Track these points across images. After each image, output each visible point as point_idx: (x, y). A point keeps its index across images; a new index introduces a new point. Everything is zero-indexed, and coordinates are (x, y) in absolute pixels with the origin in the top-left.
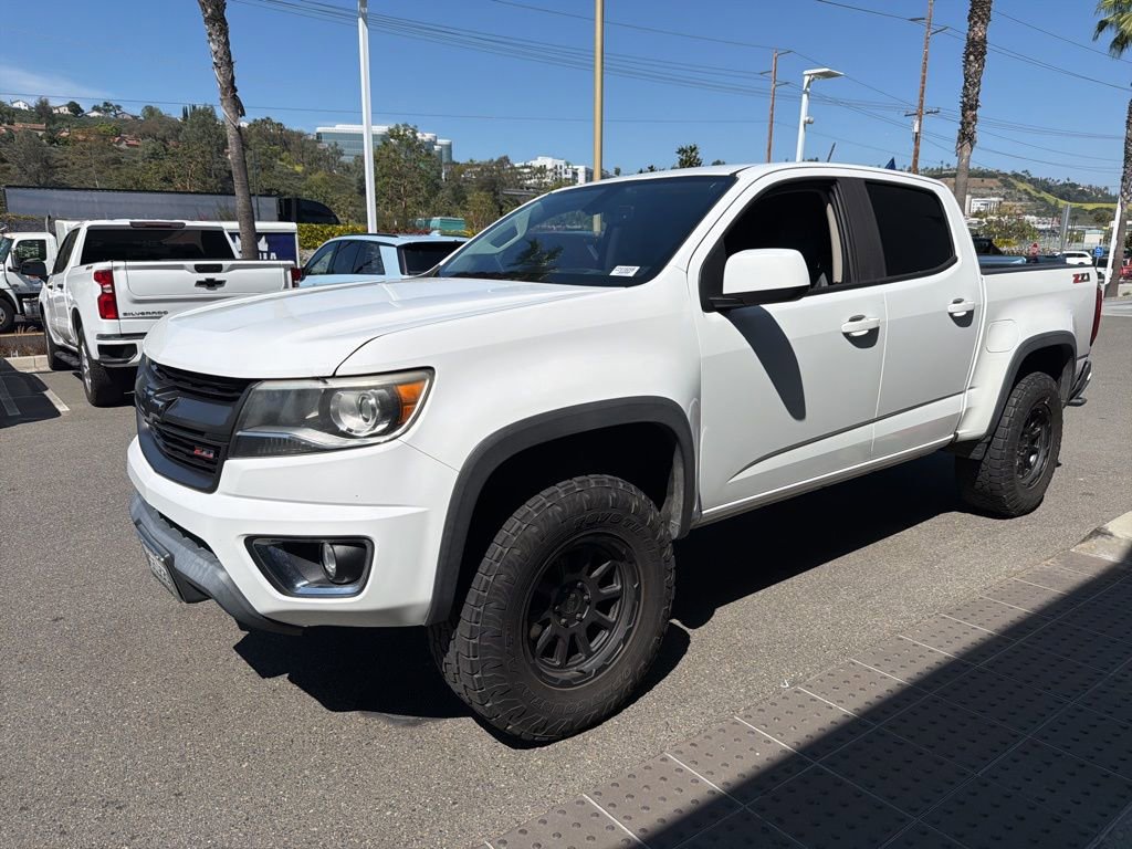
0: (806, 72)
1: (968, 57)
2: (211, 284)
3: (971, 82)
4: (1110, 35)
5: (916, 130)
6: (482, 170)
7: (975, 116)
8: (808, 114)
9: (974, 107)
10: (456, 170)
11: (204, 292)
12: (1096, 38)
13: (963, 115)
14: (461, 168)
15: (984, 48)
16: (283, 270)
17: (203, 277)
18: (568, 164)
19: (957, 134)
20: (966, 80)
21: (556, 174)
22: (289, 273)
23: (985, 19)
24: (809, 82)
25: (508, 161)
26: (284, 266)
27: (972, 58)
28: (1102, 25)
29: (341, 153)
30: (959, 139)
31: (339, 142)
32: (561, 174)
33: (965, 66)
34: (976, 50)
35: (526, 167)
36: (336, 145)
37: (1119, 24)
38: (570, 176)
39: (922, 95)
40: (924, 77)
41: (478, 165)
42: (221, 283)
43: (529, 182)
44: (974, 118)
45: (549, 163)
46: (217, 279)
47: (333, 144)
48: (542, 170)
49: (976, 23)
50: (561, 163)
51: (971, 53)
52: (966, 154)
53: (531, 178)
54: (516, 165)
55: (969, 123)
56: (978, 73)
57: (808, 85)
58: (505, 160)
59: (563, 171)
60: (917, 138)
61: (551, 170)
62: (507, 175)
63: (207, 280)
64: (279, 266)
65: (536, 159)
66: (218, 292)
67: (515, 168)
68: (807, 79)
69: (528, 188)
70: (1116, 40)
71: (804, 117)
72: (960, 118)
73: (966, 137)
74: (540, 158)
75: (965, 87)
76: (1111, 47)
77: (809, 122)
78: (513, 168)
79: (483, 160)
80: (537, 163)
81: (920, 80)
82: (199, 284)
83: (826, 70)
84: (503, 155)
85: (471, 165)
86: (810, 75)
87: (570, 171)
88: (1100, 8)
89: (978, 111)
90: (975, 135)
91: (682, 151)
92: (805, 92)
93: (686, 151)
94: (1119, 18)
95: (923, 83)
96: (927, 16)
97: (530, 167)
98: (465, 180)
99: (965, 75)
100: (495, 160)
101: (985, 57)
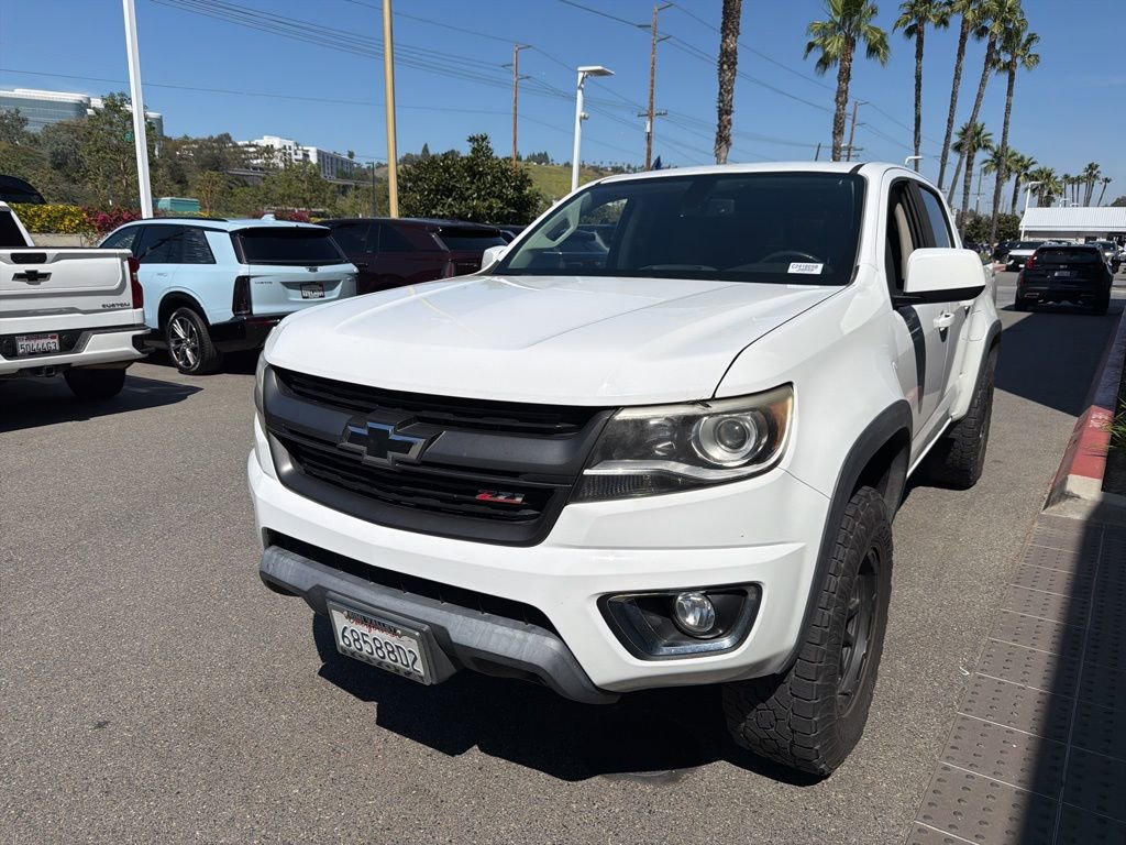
0: (580, 69)
1: (722, 66)
2: (33, 277)
3: (725, 89)
4: (817, 55)
5: (648, 129)
6: (201, 147)
7: (729, 120)
8: (583, 110)
9: (728, 112)
10: (170, 146)
11: (24, 287)
12: (806, 57)
13: (720, 119)
14: (177, 145)
15: (735, 59)
16: (119, 260)
17: (23, 268)
18: (297, 145)
19: (715, 136)
20: (721, 87)
21: (285, 154)
22: (126, 263)
23: (736, 33)
24: (583, 78)
25: (230, 139)
26: (121, 255)
27: (725, 67)
28: (811, 46)
29: (24, 121)
30: (717, 141)
31: (21, 108)
32: (290, 154)
33: (720, 74)
34: (728, 59)
35: (251, 146)
36: (18, 112)
37: (824, 47)
38: (301, 157)
39: (652, 98)
40: (652, 81)
41: (196, 142)
42: (45, 276)
43: (255, 162)
44: (729, 122)
45: (277, 143)
46: (40, 271)
47: (13, 111)
48: (269, 150)
49: (728, 35)
50: (290, 143)
51: (724, 63)
52: (723, 155)
53: (257, 158)
54: (240, 143)
55: (726, 127)
56: (731, 81)
57: (582, 82)
58: (227, 137)
59: (292, 152)
60: (649, 138)
61: (279, 150)
62: (230, 154)
63: (27, 272)
64: (115, 255)
65: (262, 138)
66: (42, 287)
67: (239, 147)
68: (581, 75)
69: (255, 168)
70: (821, 60)
71: (579, 113)
72: (717, 122)
73: (723, 139)
74: (265, 138)
75: (720, 94)
76: (818, 65)
77: (584, 118)
78: (235, 146)
79: (200, 137)
80: (264, 142)
81: (650, 83)
82: (18, 277)
83: (600, 68)
84: (223, 132)
85: (186, 140)
86: (584, 72)
87: (300, 152)
88: (809, 30)
89: (732, 116)
90: (731, 138)
91: (472, 139)
92: (580, 88)
93: (477, 140)
94: (824, 42)
95: (652, 86)
96: (652, 24)
97: (255, 146)
98: (181, 158)
99: (720, 82)
100: (215, 136)
101: (737, 67)
